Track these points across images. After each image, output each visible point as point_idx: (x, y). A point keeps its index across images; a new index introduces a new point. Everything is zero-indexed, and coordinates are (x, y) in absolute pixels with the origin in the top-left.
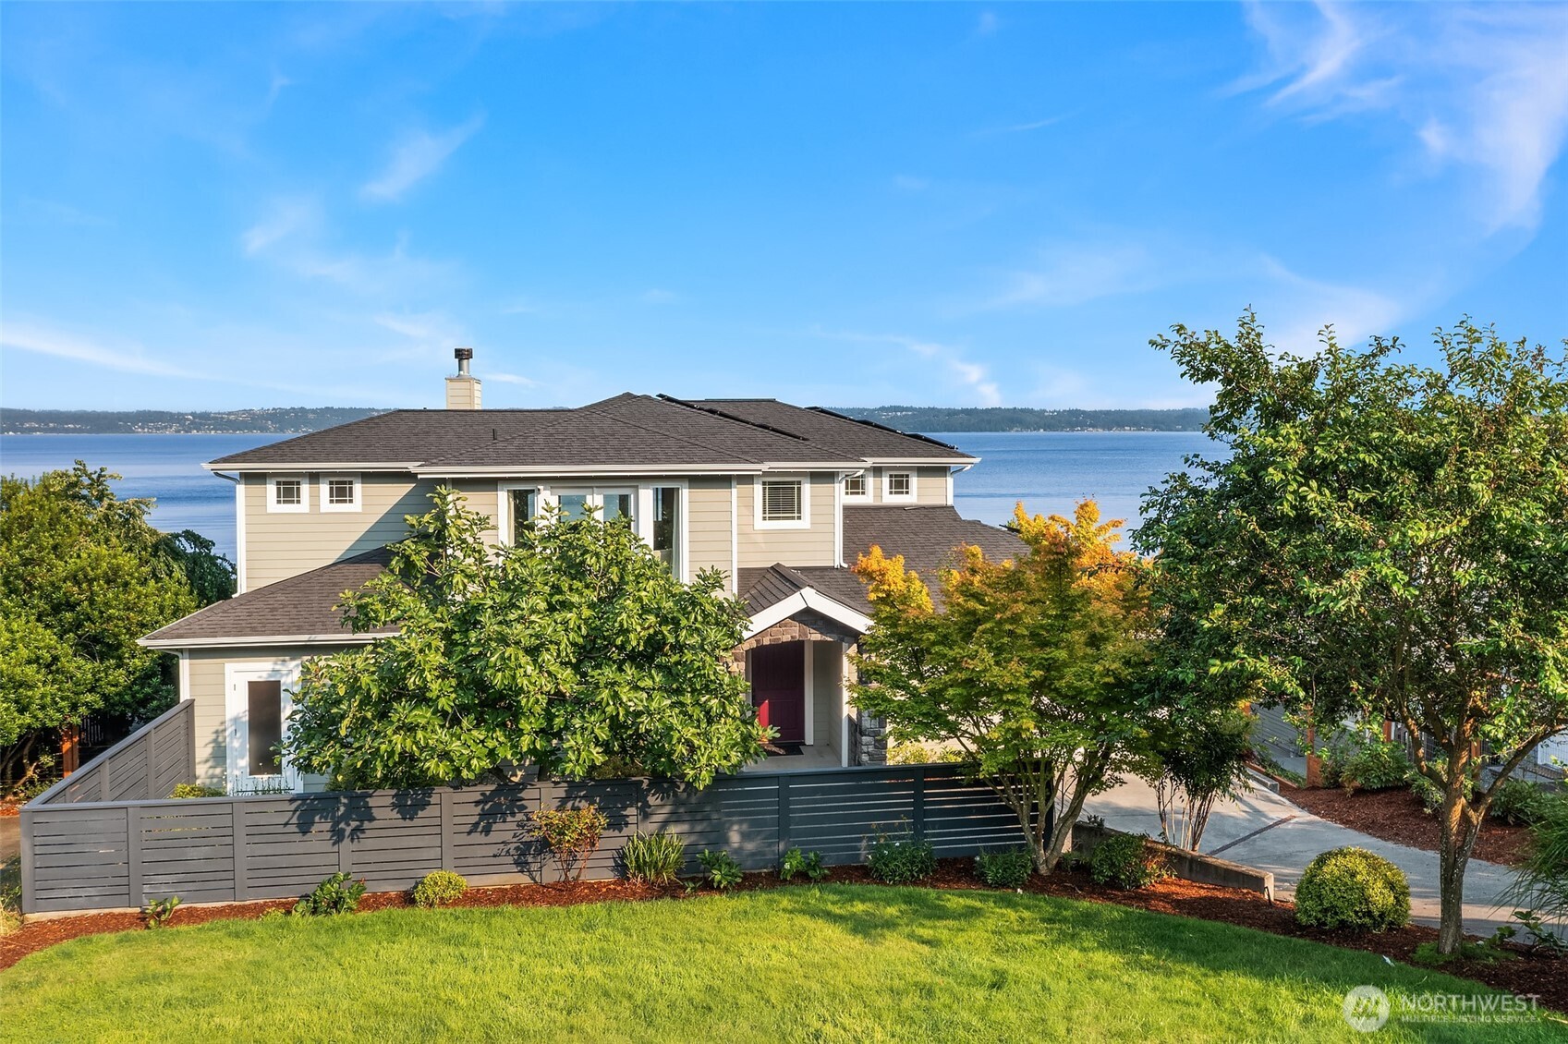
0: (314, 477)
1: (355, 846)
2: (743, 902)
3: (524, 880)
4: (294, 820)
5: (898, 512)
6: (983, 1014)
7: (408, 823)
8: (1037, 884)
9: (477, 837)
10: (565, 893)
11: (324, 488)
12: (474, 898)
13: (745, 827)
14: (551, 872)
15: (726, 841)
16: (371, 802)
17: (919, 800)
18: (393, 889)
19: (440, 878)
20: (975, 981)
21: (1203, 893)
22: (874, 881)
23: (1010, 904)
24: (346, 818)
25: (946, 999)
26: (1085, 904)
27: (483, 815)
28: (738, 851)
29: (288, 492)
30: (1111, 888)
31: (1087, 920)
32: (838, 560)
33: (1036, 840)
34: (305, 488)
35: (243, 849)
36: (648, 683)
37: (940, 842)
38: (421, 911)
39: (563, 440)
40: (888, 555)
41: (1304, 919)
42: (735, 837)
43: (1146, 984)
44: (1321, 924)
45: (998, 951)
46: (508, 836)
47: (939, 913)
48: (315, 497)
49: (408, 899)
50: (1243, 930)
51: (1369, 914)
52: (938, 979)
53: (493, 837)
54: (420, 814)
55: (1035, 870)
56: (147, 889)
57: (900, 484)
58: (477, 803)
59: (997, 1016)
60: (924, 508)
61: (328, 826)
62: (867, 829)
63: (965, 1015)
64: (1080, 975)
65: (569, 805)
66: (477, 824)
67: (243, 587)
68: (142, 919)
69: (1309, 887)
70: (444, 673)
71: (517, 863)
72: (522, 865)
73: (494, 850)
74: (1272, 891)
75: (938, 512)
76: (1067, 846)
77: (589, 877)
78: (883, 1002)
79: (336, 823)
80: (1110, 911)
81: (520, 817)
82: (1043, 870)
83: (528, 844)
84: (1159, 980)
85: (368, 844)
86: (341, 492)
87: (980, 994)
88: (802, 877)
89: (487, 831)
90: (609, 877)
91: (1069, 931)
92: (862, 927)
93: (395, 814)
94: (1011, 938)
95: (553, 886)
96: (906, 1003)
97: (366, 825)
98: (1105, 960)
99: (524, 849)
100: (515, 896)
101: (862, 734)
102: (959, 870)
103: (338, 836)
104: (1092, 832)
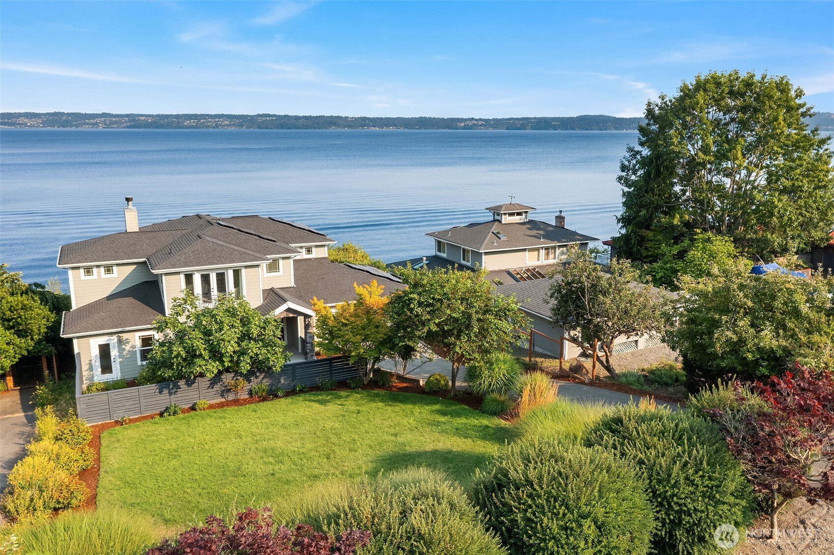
0: (98, 266)
1: (176, 396)
2: (289, 400)
3: (223, 400)
4: (157, 391)
5: (309, 261)
6: (356, 419)
7: (190, 388)
8: (364, 387)
9: (210, 390)
10: (236, 402)
11: (102, 269)
12: (211, 407)
13: (285, 377)
14: (231, 397)
15: (280, 382)
16: (179, 384)
17: (331, 367)
18: (186, 407)
19: (202, 402)
20: (353, 412)
21: (405, 385)
22: (321, 390)
23: (358, 393)
24: (172, 389)
25: (348, 417)
26: (376, 391)
27: (211, 384)
28: (283, 384)
29: (88, 271)
30: (383, 387)
31: (377, 395)
32: (293, 285)
33: (363, 376)
34: (95, 270)
35: (142, 401)
36: (258, 346)
37: (338, 377)
38: (198, 412)
39: (199, 254)
40: (318, 300)
41: (426, 391)
42: (282, 381)
43: (389, 408)
44: (430, 391)
45: (357, 405)
46: (218, 389)
47: (340, 397)
48: (99, 274)
49: (193, 409)
50: (412, 394)
51: (440, 388)
52: (345, 413)
53: (214, 389)
54: (193, 385)
55: (363, 383)
56: (115, 415)
57: (309, 251)
58: (209, 381)
59: (359, 419)
60: (318, 258)
61: (167, 392)
62: (318, 376)
63: (353, 420)
64: (376, 409)
65: (235, 378)
66: (209, 387)
67: (74, 306)
68: (117, 423)
69: (428, 383)
70: (205, 349)
71: (221, 396)
72: (222, 396)
73: (214, 393)
74: (421, 383)
75: (323, 260)
76: (371, 376)
77: (242, 397)
78: (335, 419)
79: (169, 391)
80: (382, 392)
81: (221, 383)
82: (365, 383)
83: (224, 390)
84: (392, 408)
85: (178, 395)
86: (109, 269)
87: (355, 415)
88: (301, 391)
89: (212, 388)
90: (247, 397)
91: (373, 398)
92: (322, 402)
93: (186, 386)
94: (360, 402)
95: (232, 401)
96: (340, 418)
97: (179, 390)
98: (380, 404)
99: (223, 392)
100: (221, 405)
101: (307, 343)
102: (343, 385)
103: (170, 394)
104: (377, 372)
